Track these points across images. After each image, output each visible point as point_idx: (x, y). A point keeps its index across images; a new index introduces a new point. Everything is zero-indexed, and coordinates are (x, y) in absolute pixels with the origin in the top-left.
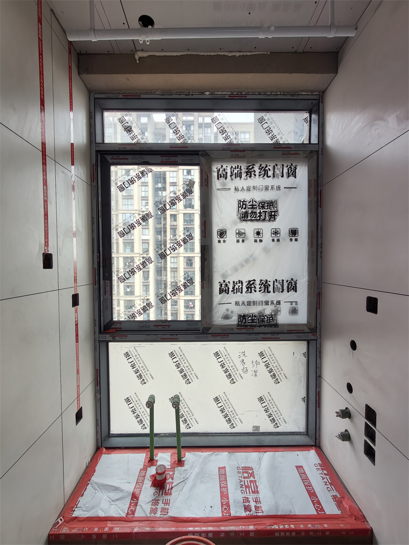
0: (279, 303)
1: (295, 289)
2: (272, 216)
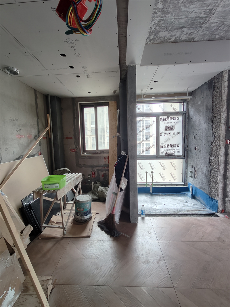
0: (175, 150)
1: (179, 146)
2: (173, 129)
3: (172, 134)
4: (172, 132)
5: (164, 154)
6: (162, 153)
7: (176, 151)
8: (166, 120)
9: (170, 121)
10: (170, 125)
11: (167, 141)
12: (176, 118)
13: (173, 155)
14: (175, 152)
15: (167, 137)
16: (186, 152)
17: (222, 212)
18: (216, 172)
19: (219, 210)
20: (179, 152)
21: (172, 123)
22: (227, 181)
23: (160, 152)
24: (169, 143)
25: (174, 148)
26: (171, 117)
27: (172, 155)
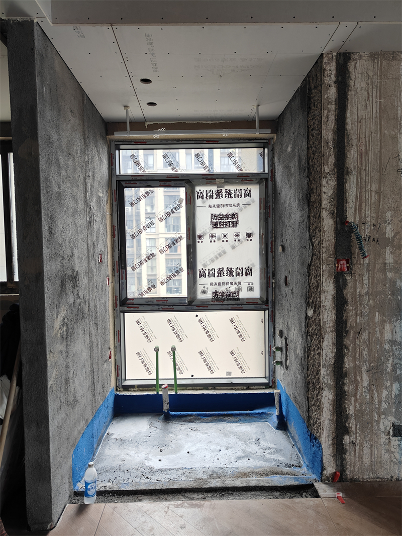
0: (240, 283)
1: (251, 274)
2: (235, 224)
3: (231, 238)
4: (230, 231)
5: (209, 296)
6: (204, 292)
7: (244, 287)
8: (215, 196)
9: (224, 200)
10: (224, 211)
11: (217, 258)
12: (243, 192)
13: (235, 299)
14: (239, 290)
15: (218, 246)
16: (270, 290)
17: (333, 479)
18: (317, 357)
19: (325, 472)
20: (251, 289)
21: (230, 205)
22: (344, 384)
23: (200, 289)
24: (224, 264)
25: (239, 279)
26: (228, 187)
27: (231, 299)
